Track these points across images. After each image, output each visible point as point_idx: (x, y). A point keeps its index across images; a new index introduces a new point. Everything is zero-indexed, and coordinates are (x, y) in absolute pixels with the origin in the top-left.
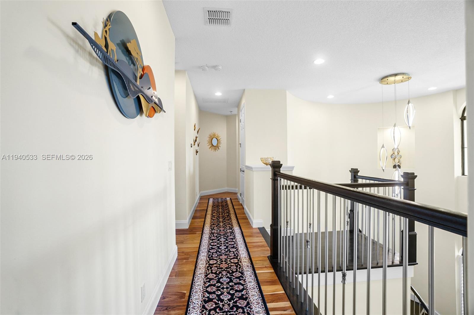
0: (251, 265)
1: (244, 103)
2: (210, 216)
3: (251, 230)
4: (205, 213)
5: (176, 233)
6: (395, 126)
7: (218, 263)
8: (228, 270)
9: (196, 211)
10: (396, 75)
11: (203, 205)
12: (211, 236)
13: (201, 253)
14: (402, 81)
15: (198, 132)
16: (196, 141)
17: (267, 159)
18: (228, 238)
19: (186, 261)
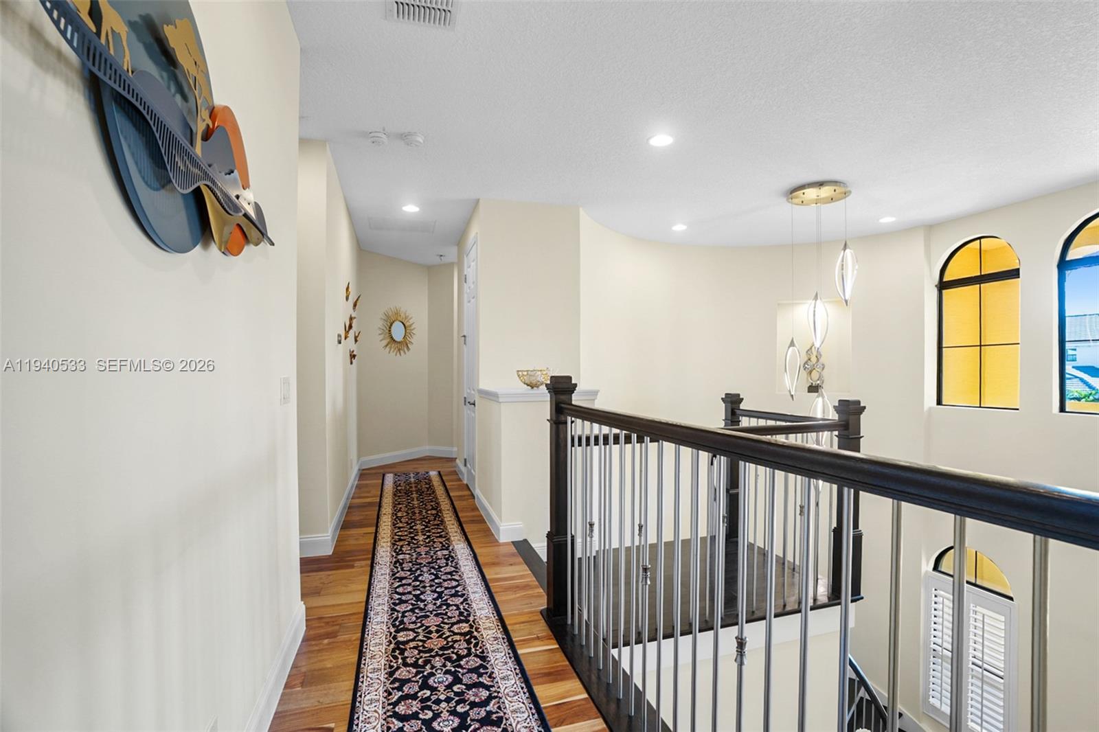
0: (504, 636)
1: (477, 233)
2: (390, 520)
3: (496, 549)
4: (376, 513)
5: (301, 569)
6: (816, 298)
7: (420, 637)
8: (445, 652)
9: (350, 508)
10: (820, 184)
11: (369, 492)
12: (395, 570)
13: (372, 616)
14: (832, 199)
15: (355, 305)
16: (350, 327)
17: (532, 373)
18: (441, 571)
19: (331, 640)
